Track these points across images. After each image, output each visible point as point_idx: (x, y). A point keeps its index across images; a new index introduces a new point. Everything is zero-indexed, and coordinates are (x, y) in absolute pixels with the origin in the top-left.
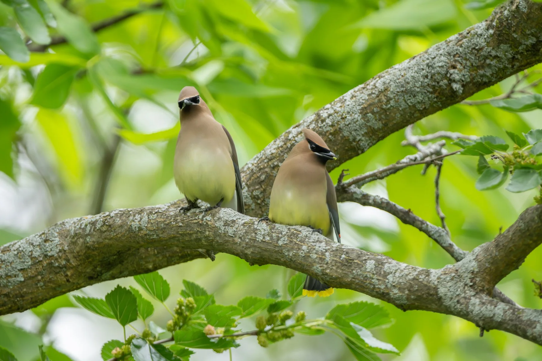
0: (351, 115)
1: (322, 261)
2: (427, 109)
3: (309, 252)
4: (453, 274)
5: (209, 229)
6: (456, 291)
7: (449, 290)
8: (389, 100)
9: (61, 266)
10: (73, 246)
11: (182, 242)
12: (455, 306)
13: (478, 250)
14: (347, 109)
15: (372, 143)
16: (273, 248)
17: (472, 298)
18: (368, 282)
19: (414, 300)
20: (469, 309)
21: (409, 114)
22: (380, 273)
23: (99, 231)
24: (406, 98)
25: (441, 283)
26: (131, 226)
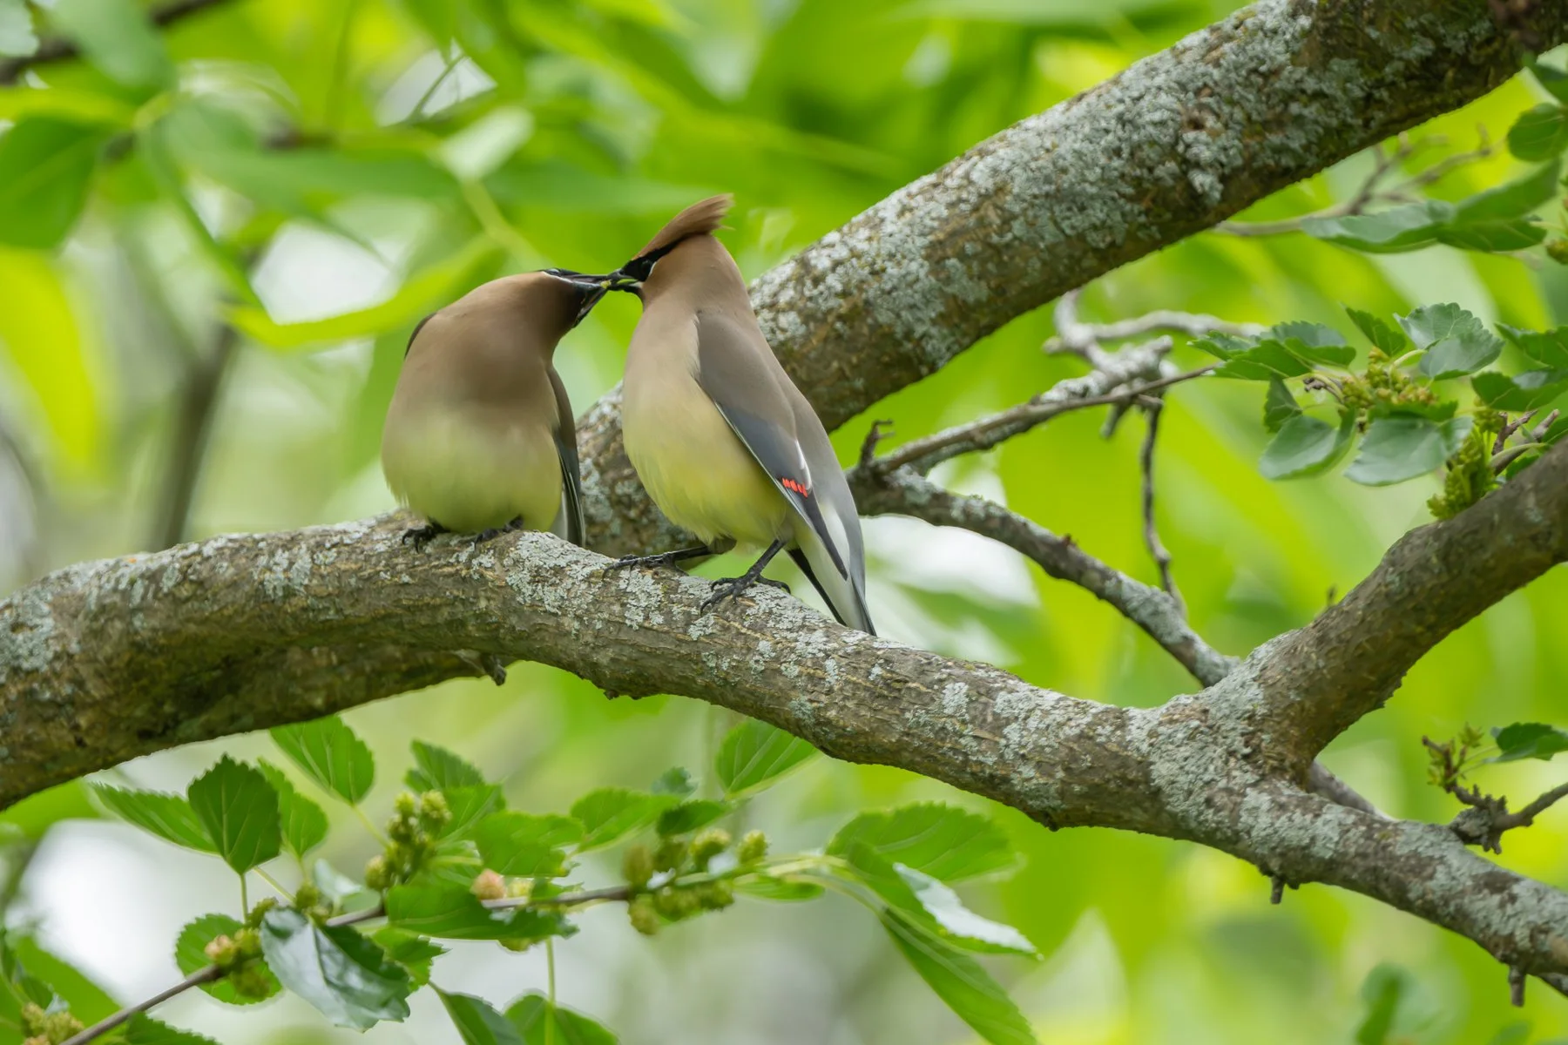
0: (899, 264)
1: (815, 686)
2: (1119, 247)
3: (777, 659)
4: (1195, 723)
5: (489, 594)
6: (1201, 770)
7: (1182, 768)
8: (1008, 219)
9: (59, 699)
10: (94, 643)
11: (411, 630)
12: (1200, 813)
13: (1268, 652)
14: (888, 247)
15: (960, 345)
16: (673, 647)
17: (1248, 790)
18: (949, 745)
19: (1082, 796)
20: (1240, 825)
21: (1066, 261)
22: (985, 720)
23: (170, 598)
24: (1057, 213)
25: (1159, 748)
26: (262, 583)
